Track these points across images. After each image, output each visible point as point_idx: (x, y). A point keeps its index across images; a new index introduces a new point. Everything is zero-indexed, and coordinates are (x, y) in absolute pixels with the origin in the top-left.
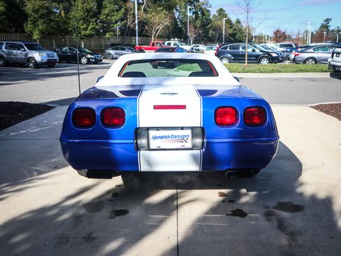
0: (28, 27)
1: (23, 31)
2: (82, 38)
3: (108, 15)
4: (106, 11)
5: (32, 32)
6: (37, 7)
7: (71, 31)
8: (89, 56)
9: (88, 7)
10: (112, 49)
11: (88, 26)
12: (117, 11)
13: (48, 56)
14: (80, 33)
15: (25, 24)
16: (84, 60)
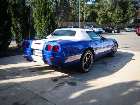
0: (98, 20)
1: (96, 21)
2: (116, 24)
3: (129, 15)
4: (128, 14)
5: (98, 22)
6: (101, 13)
7: (112, 21)
8: (115, 30)
9: (120, 12)
10: (127, 28)
11: (119, 19)
12: (132, 13)
13: (99, 30)
14: (115, 22)
15: (96, 19)
16: (113, 32)
